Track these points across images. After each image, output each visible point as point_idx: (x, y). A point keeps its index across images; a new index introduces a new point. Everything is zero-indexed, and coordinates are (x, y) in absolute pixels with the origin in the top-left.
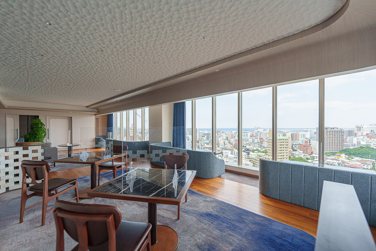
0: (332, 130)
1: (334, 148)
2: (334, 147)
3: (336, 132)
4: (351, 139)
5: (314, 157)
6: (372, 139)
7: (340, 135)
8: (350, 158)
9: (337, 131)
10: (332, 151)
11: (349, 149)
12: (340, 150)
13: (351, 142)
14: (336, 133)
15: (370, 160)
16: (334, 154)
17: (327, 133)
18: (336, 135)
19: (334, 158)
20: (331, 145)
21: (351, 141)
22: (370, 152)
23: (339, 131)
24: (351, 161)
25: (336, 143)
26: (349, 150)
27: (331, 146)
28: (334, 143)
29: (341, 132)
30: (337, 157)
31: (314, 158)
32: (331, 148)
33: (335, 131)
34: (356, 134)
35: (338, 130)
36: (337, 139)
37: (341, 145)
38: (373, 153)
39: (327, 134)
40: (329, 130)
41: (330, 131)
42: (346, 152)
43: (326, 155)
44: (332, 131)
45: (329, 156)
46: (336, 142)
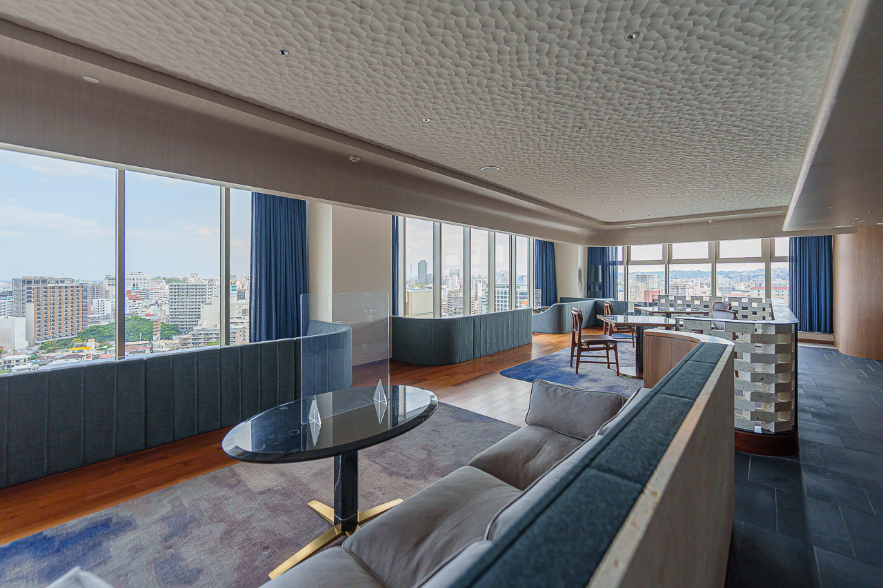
0: (60, 284)
1: (63, 330)
2: (63, 326)
3: (69, 290)
4: (100, 305)
5: (10, 362)
6: (138, 302)
7: (80, 296)
8: (105, 347)
9: (72, 287)
10: (60, 339)
11: (99, 326)
12: (79, 331)
13: (100, 310)
14: (69, 293)
15: (140, 342)
16: (65, 345)
17: (45, 292)
18: (70, 297)
19: (70, 353)
20: (57, 323)
21: (100, 308)
22: (140, 326)
23: (77, 287)
24: (108, 352)
25: (69, 317)
26: (101, 329)
27: (57, 327)
28: (63, 317)
29: (80, 289)
30: (76, 350)
31: (9, 366)
32: (57, 331)
33: (66, 287)
34: (107, 292)
35: (74, 284)
36: (72, 307)
37: (80, 320)
38: (145, 329)
39: (45, 296)
40: (52, 285)
41: (53, 288)
42: (93, 334)
43: (45, 351)
44: (60, 287)
45: (53, 351)
46: (70, 313)
